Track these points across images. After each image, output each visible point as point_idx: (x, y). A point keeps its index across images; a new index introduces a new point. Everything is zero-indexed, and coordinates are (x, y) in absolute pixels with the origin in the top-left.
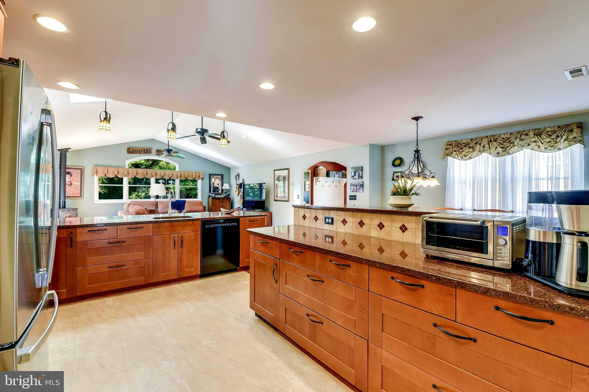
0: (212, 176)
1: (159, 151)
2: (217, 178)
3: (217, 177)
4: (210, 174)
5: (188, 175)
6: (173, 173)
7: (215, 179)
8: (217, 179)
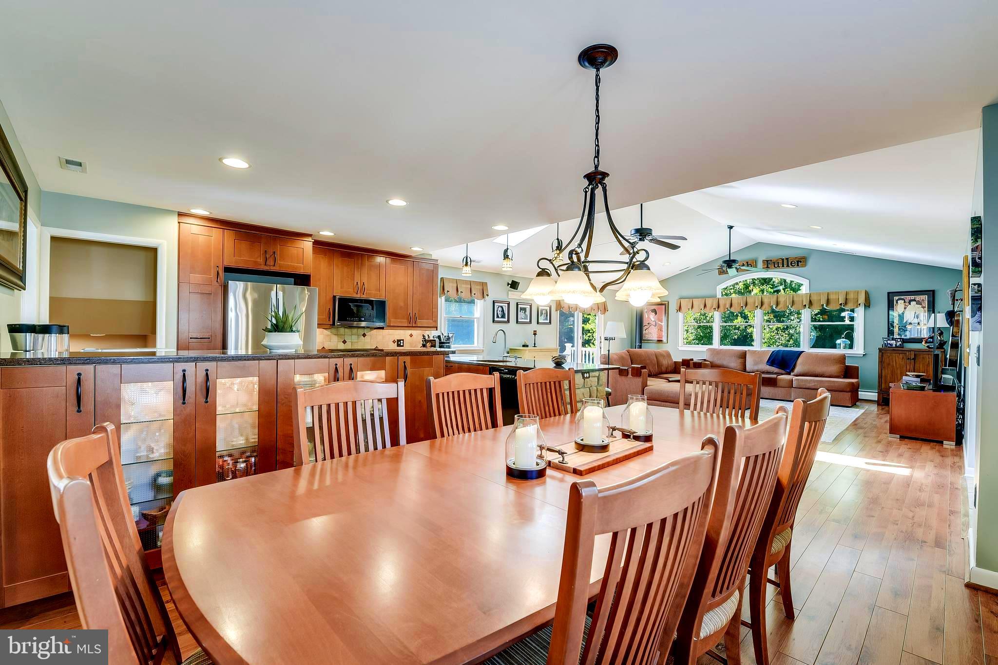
0: (896, 298)
1: (767, 261)
2: (914, 300)
3: (912, 297)
4: (889, 293)
5: (828, 299)
6: (795, 299)
7: (907, 304)
8: (913, 303)
